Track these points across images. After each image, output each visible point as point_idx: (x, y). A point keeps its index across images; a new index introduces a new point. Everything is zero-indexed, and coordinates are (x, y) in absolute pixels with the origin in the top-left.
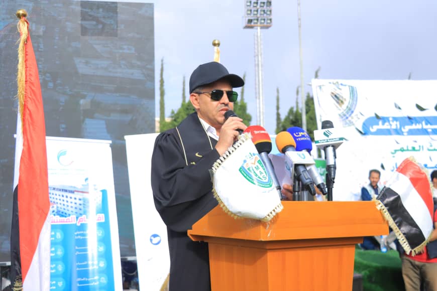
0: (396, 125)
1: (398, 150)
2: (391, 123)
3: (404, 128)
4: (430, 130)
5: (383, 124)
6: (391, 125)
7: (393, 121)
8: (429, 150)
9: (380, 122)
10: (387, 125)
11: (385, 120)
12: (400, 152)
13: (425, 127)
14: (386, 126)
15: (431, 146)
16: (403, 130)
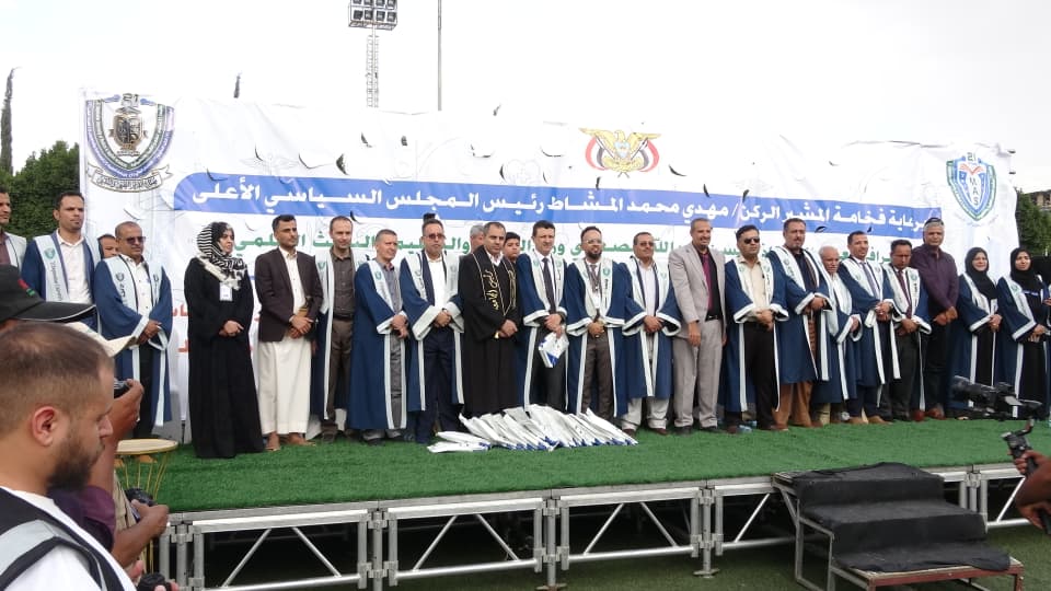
0: (253, 192)
1: (251, 243)
2: (242, 188)
3: (269, 200)
4: (320, 206)
5: (223, 190)
6: (240, 192)
7: (246, 185)
8: (315, 244)
9: (217, 186)
10: (233, 193)
11: (226, 181)
12: (255, 246)
13: (312, 199)
14: (230, 194)
15: (321, 237)
16: (267, 203)
